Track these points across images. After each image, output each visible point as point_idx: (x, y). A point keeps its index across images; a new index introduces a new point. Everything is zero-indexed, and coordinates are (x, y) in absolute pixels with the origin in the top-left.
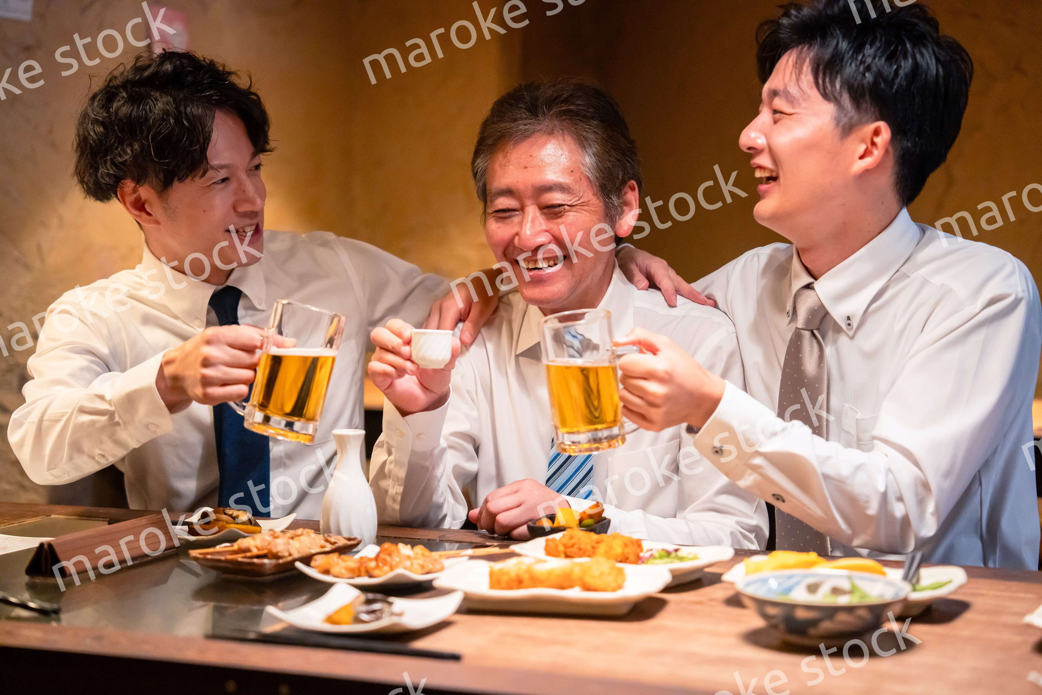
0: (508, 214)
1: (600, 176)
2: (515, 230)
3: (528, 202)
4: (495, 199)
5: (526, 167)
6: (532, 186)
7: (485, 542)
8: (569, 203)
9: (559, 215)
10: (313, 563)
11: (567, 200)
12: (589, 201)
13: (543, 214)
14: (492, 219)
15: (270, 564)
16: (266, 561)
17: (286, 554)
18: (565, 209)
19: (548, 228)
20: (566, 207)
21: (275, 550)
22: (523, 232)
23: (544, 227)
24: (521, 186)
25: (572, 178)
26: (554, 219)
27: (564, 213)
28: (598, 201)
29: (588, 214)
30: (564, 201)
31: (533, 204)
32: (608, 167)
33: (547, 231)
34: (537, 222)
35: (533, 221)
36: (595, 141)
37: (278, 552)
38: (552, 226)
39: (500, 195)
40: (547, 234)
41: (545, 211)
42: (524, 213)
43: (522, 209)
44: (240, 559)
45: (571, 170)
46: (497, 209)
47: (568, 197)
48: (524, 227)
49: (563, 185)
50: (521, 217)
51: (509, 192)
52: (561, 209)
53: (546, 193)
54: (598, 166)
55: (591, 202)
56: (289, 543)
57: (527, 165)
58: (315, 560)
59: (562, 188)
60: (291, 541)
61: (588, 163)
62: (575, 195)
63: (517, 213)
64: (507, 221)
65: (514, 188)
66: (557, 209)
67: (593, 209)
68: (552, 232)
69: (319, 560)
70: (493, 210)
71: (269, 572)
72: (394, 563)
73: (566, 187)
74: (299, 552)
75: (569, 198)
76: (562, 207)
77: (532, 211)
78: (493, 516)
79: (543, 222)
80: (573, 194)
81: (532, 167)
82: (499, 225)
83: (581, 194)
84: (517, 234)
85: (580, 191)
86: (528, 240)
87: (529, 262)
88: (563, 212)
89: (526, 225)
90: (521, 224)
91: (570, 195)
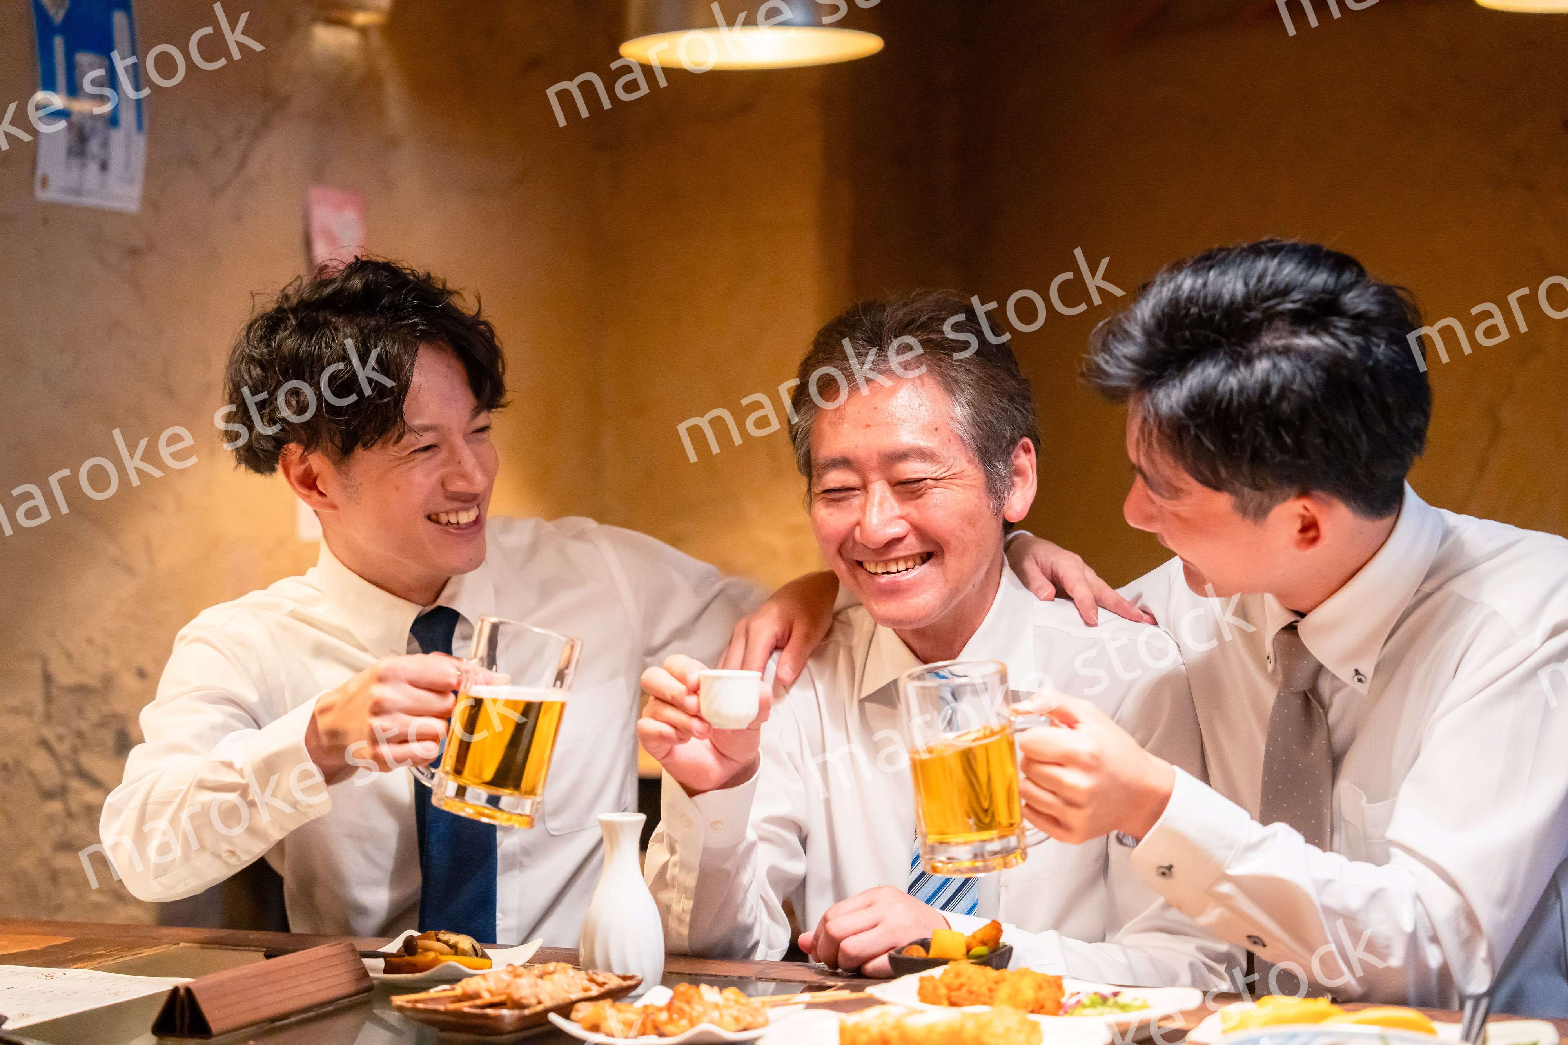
0: (843, 495)
1: (978, 435)
2: (854, 517)
3: (873, 476)
4: (824, 474)
5: (868, 426)
6: (878, 453)
7: (824, 981)
8: (934, 476)
9: (919, 493)
10: (574, 1015)
11: (930, 472)
12: (963, 471)
13: (896, 493)
14: (821, 502)
15: (512, 1016)
16: (505, 1012)
17: (534, 1001)
18: (926, 484)
19: (904, 513)
20: (929, 481)
21: (516, 996)
22: (867, 520)
23: (898, 512)
24: (862, 454)
25: (937, 439)
26: (912, 499)
27: (926, 490)
28: (976, 471)
29: (961, 490)
30: (926, 473)
31: (880, 479)
32: (990, 421)
33: (902, 518)
34: (887, 505)
35: (881, 504)
36: (969, 384)
37: (521, 998)
38: (910, 509)
39: (832, 467)
40: (903, 521)
41: (897, 488)
42: (867, 492)
43: (864, 487)
44: (466, 1010)
45: (935, 428)
46: (827, 487)
47: (932, 467)
48: (868, 512)
49: (924, 450)
50: (863, 498)
51: (845, 463)
52: (922, 484)
53: (900, 462)
54: (974, 420)
55: (966, 473)
56: (536, 985)
57: (870, 423)
58: (577, 1011)
59: (924, 455)
60: (540, 981)
61: (960, 416)
62: (942, 465)
63: (857, 492)
64: (843, 503)
65: (851, 456)
66: (916, 485)
67: (969, 482)
68: (908, 518)
69: (583, 1011)
70: (821, 489)
71: (510, 1028)
72: (695, 1014)
73: (928, 452)
74: (552, 999)
75: (934, 469)
76: (924, 481)
77: (879, 489)
78: (835, 943)
79: (896, 504)
80: (939, 463)
81: (878, 425)
82: (831, 510)
83: (951, 463)
84: (858, 523)
85: (949, 458)
86: (875, 532)
87: (877, 564)
88: (924, 489)
89: (871, 511)
90: (863, 508)
91: (935, 464)
